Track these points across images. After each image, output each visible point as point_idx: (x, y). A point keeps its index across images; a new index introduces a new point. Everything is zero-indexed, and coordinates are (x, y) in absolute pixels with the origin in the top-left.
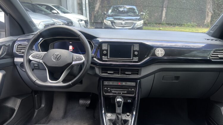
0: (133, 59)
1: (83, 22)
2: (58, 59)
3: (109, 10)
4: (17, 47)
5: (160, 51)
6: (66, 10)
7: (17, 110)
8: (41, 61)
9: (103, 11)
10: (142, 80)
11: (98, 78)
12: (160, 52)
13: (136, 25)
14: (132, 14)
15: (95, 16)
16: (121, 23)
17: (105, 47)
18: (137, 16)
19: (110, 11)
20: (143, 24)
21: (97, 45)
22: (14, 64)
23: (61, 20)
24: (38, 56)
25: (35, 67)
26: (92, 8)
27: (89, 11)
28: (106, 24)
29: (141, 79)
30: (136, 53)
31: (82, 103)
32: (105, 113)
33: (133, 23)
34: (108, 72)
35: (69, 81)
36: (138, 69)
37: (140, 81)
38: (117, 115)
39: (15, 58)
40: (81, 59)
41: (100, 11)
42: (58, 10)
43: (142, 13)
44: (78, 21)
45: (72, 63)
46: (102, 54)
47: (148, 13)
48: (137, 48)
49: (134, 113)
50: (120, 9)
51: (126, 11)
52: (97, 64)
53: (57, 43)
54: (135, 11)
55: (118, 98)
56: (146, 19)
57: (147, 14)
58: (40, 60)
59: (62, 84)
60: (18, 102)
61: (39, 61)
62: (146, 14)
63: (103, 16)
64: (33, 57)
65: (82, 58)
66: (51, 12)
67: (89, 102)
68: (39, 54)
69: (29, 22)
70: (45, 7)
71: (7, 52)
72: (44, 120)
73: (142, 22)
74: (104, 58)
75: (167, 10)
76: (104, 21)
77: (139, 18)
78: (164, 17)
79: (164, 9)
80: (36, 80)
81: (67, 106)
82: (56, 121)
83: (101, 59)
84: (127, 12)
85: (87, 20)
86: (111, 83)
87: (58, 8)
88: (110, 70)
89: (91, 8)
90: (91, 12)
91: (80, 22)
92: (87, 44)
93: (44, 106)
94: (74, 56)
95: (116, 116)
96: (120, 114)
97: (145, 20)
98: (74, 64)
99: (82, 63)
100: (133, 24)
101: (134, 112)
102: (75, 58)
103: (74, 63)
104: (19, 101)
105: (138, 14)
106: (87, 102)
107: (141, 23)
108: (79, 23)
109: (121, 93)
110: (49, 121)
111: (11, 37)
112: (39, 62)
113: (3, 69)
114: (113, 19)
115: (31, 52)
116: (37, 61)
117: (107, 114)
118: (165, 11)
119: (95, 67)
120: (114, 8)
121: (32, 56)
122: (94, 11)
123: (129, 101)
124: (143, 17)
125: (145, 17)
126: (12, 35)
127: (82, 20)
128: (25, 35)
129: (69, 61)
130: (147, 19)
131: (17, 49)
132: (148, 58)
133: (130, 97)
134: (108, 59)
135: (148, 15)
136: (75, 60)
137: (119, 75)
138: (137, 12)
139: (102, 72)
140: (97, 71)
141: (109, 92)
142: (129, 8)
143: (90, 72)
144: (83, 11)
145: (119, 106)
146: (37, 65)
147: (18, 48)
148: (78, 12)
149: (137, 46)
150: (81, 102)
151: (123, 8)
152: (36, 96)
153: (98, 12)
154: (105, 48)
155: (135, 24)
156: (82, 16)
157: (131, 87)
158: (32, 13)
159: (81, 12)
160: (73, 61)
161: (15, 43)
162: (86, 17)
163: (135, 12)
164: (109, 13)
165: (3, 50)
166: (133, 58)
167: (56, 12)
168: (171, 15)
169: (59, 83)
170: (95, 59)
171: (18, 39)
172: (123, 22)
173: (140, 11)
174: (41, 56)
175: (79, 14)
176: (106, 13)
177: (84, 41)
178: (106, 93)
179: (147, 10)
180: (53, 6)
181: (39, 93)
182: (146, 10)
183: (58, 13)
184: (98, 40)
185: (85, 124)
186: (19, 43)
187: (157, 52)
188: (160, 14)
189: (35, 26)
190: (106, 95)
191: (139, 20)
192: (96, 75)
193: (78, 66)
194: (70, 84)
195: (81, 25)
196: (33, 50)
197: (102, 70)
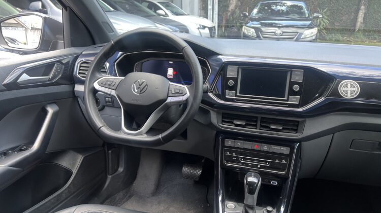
0: (287, 100)
1: (207, 31)
2: (142, 92)
3: (254, 8)
4: (80, 66)
5: (349, 86)
6: (180, 10)
7: (75, 173)
8: (113, 93)
9: (241, 12)
10: (304, 144)
11: (215, 132)
12: (349, 89)
13: (303, 36)
14: (296, 17)
15: (227, 21)
16: (275, 33)
17: (231, 73)
18: (307, 19)
19: (255, 11)
20: (317, 34)
21: (218, 68)
22: (74, 96)
23: (169, 26)
24: (109, 83)
25: (107, 102)
26: (223, 6)
27: (219, 11)
28: (247, 33)
29: (302, 143)
30: (296, 88)
31: (186, 172)
32: (223, 201)
33: (298, 33)
34: (236, 122)
35: (158, 134)
36: (298, 122)
37: (300, 146)
38: (247, 208)
39: (76, 85)
40: (183, 94)
41: (238, 11)
42: (167, 9)
43: (315, 15)
44: (198, 29)
45: (166, 100)
46: (225, 87)
47: (328, 16)
48: (298, 77)
49: (282, 209)
50: (275, 7)
51: (285, 11)
52: (215, 104)
53: (148, 63)
54: (302, 11)
55: (251, 176)
56: (323, 25)
57: (326, 17)
58: (112, 90)
59: (145, 138)
60: (79, 161)
61: (109, 93)
62: (323, 17)
63: (243, 20)
64: (101, 84)
65: (185, 92)
66: (155, 12)
67: (199, 172)
68: (111, 80)
69: (102, 23)
70: (147, 4)
71: (64, 73)
72: (121, 194)
73: (315, 31)
74: (230, 94)
75: (368, 9)
76: (243, 29)
77: (310, 24)
78: (361, 23)
79: (363, 7)
80: (101, 126)
81: (161, 174)
82: (142, 198)
83: (222, 96)
84: (287, 13)
85: (214, 27)
86: (239, 144)
87: (167, 5)
88: (240, 118)
89: (221, 6)
90: (221, 13)
91: (202, 31)
92: (196, 65)
93: (123, 171)
94: (171, 87)
95: (244, 210)
96: (252, 208)
97: (321, 27)
98: (170, 103)
99: (183, 101)
100: (296, 35)
101: (282, 207)
102: (173, 91)
103: (169, 100)
104: (80, 159)
105: (309, 16)
106: (195, 172)
107: (312, 33)
108: (200, 32)
109: (259, 166)
110: (130, 197)
111: (72, 48)
112: (111, 95)
113: (55, 103)
114: (260, 26)
115: (98, 75)
116: (107, 92)
117: (226, 202)
118: (364, 11)
119: (211, 111)
120: (262, 4)
121: (98, 83)
122: (228, 11)
123: (274, 183)
124: (318, 23)
125: (322, 22)
126: (73, 44)
127: (204, 27)
128: (96, 46)
129: (161, 97)
130: (325, 26)
131: (80, 70)
132: (322, 99)
133: (276, 177)
134: (236, 96)
135: (327, 19)
136: (173, 95)
137: (256, 129)
138: (307, 12)
139: (223, 121)
140: (214, 118)
141: (234, 161)
142: (292, 6)
143: (201, 119)
144: (207, 11)
145: (251, 192)
146: (110, 99)
147: (81, 68)
148: (200, 13)
149: (299, 73)
150: (186, 170)
151: (280, 6)
152: (110, 152)
153: (233, 13)
154: (232, 75)
155: (301, 34)
156: (206, 19)
157: (281, 156)
158: (125, 13)
159: (204, 13)
160: (168, 97)
161: (77, 59)
162: (213, 21)
163: (302, 14)
164: (254, 15)
165: (57, 69)
166: (288, 98)
167: (164, 13)
168: (376, 19)
169: (141, 136)
170: (210, 95)
171: (83, 53)
172: (278, 31)
173: (311, 12)
174: (113, 84)
175: (200, 16)
176: (247, 14)
177: (190, 59)
178: (227, 162)
179: (325, 10)
180: (158, 2)
181: (115, 148)
182: (323, 9)
183: (166, 14)
184: (221, 60)
185: (189, 210)
186: (83, 59)
187: (343, 89)
188: (352, 17)
189: (113, 32)
190: (228, 166)
191: (309, 27)
192: (211, 125)
193: (180, 106)
194: (160, 138)
195: (203, 36)
196: (106, 72)
197: (223, 117)
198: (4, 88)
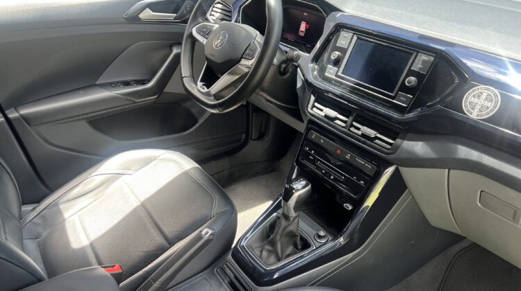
5: (484, 96)
7: (200, 123)
8: (205, 42)
12: (481, 102)
17: (343, 41)
30: (410, 81)
45: (239, 61)
48: (423, 65)
58: (205, 39)
64: (198, 30)
68: (208, 27)
74: (330, 71)
80: (186, 76)
86: (322, 141)
94: (250, 46)
102: (247, 52)
109: (332, 178)
121: (196, 28)
123: (348, 206)
134: (337, 76)
136: (245, 56)
137: (344, 128)
139: (314, 107)
141: (310, 161)
149: (426, 58)
154: (343, 44)
157: (362, 174)
160: (242, 57)
165: (186, 7)
166: (397, 94)
174: (208, 32)
187: (471, 99)
198: (124, 20)
